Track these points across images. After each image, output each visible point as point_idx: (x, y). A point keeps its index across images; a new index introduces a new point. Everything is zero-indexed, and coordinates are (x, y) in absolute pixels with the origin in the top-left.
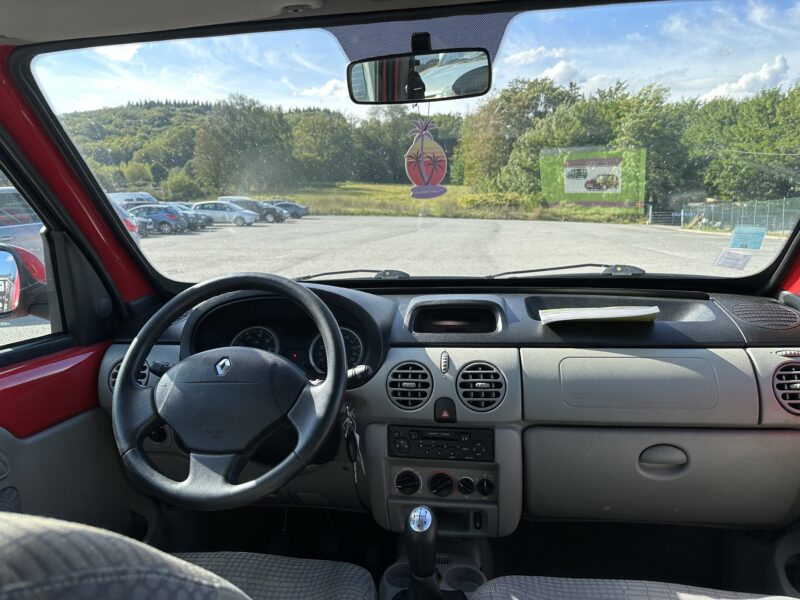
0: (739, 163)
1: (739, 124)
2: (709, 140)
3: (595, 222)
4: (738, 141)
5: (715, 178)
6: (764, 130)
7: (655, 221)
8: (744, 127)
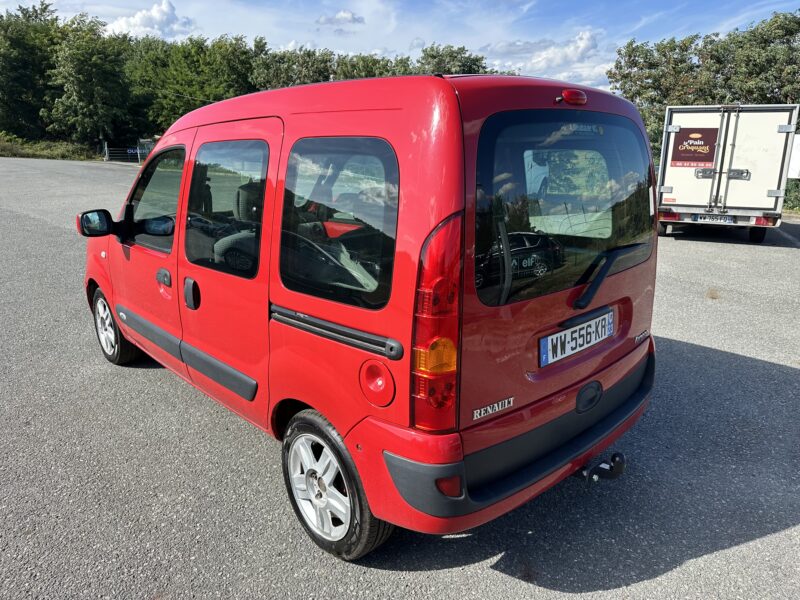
0: (177, 104)
1: (172, 67)
2: (148, 79)
3: (48, 158)
4: (173, 84)
5: (158, 116)
6: (192, 76)
7: (112, 157)
8: (176, 70)
